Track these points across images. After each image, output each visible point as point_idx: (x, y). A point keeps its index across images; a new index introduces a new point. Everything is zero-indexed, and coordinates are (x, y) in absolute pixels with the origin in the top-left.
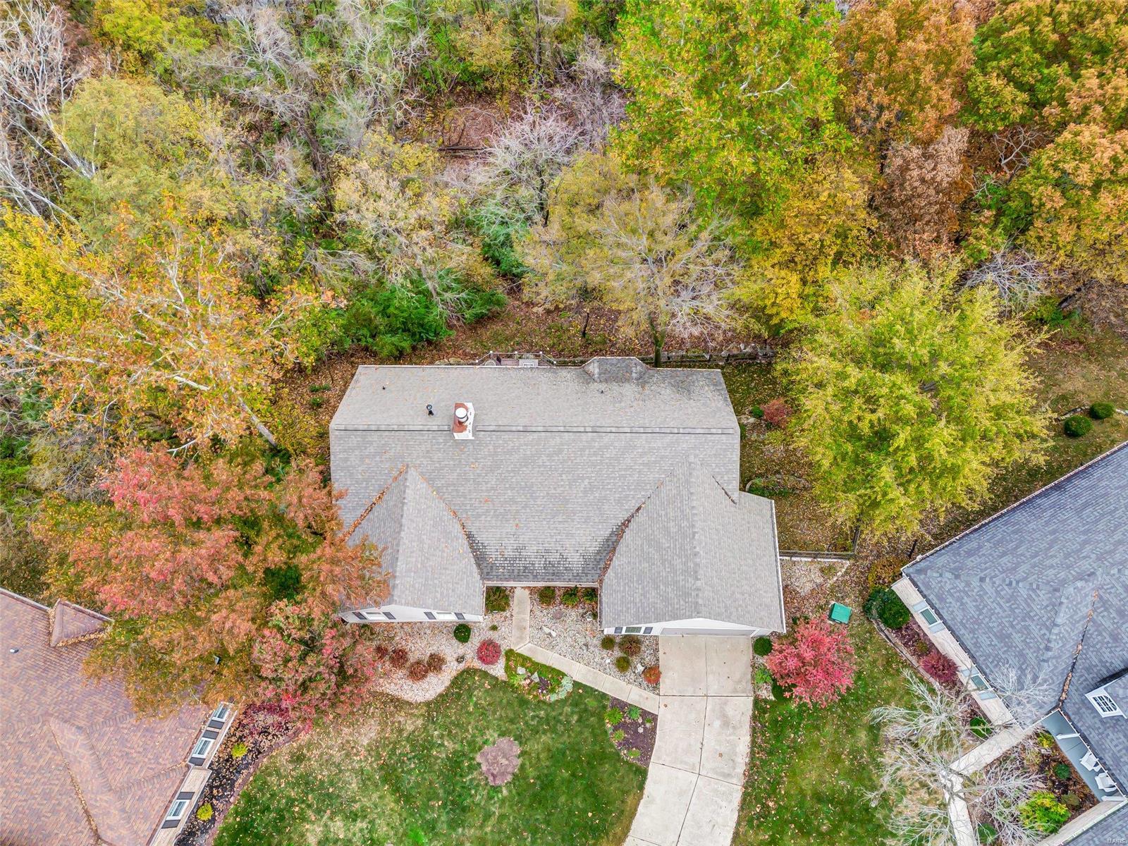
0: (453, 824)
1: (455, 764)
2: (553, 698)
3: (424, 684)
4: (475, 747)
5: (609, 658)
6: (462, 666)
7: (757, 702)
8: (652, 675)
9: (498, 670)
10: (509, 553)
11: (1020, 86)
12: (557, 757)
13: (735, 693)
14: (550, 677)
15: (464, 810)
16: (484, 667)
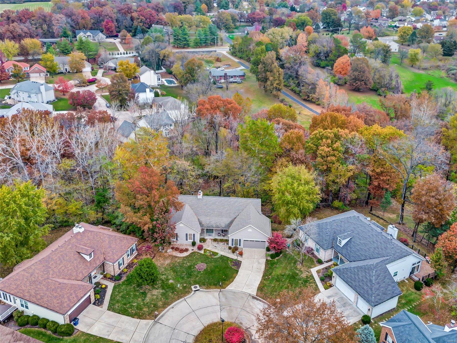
0: (188, 278)
1: (190, 267)
2: (216, 257)
3: (183, 254)
4: (195, 264)
5: (230, 251)
6: (193, 251)
7: (267, 260)
8: (241, 254)
9: (202, 252)
10: (208, 223)
11: (315, 145)
12: (216, 267)
13: (261, 258)
14: (215, 254)
15: (191, 275)
16: (199, 251)
